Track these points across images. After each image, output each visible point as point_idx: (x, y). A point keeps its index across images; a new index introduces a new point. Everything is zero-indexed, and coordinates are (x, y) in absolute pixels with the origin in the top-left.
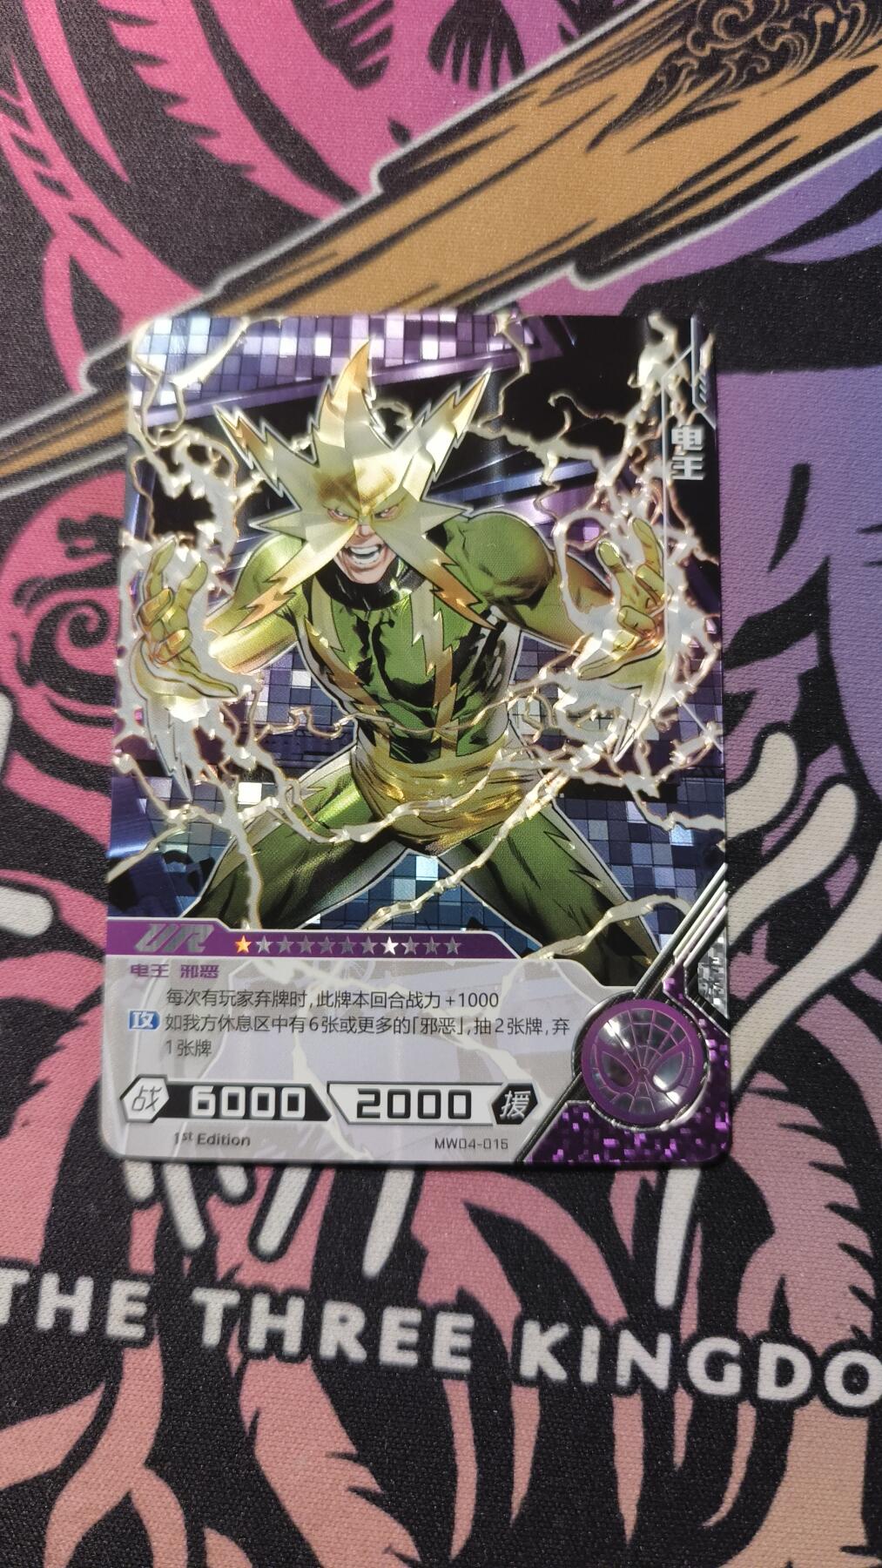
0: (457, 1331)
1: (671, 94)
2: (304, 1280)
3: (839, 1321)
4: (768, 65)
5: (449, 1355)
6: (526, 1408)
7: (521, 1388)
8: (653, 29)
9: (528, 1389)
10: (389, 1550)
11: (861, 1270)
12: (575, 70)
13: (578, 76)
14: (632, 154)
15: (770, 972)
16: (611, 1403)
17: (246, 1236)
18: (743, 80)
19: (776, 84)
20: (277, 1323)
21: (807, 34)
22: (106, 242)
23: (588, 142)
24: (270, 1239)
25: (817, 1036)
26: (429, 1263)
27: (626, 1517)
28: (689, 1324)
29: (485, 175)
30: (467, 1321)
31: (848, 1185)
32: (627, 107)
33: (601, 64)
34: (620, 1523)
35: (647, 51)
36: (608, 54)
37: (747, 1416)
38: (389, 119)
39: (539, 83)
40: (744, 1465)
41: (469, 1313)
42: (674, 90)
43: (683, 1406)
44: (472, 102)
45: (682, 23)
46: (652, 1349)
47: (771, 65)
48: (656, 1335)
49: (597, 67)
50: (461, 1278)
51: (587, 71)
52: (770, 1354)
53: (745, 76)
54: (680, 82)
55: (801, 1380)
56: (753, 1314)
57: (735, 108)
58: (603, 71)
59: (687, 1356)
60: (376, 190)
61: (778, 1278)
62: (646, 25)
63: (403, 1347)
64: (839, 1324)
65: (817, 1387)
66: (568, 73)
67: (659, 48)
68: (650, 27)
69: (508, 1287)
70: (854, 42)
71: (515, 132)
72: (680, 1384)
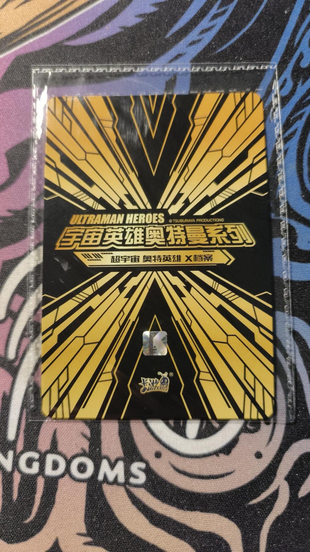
3: (77, 445)
11: (86, 426)
28: (20, 446)
37: (41, 483)
40: (39, 500)
43: (17, 478)
46: (6, 456)
48: (9, 450)
52: (50, 458)
55: (62, 468)
56: (44, 443)
59: (19, 459)
61: (54, 430)
64: (77, 447)
65: (68, 470)
72: (16, 469)
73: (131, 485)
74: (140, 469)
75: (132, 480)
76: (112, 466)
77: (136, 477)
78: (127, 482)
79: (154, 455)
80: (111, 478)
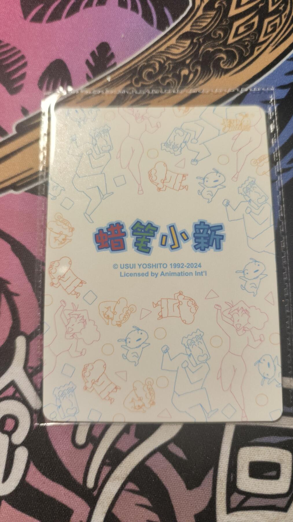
4: (162, 91)
13: (91, 93)
15: (137, 441)
19: (164, 98)
21: (177, 79)
25: (153, 469)
38: (22, 106)
42: (126, 99)
45: (132, 74)
54: (129, 96)
60: (14, 132)
62: (118, 75)
66: (88, 92)
67: (122, 84)
68: (120, 76)
70: (194, 83)
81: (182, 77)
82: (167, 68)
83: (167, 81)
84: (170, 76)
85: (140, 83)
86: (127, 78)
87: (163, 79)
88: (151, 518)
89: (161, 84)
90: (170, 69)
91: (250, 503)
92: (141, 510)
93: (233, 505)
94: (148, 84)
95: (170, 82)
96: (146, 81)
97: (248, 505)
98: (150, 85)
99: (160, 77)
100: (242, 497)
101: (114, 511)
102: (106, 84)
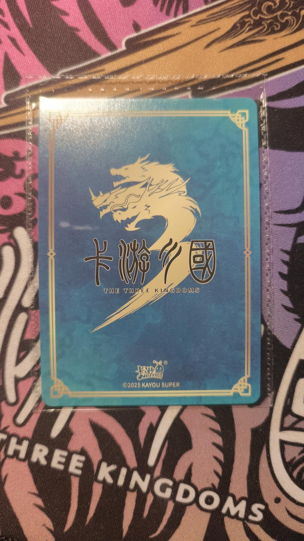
0: (78, 461)
1: (241, 32)
2: (30, 435)
3: (208, 481)
4: (279, 28)
5: (74, 468)
6: (97, 490)
7: (97, 483)
8: (239, 5)
9: (99, 484)
10: (43, 525)
11: (219, 465)
12: (207, 15)
13: (208, 18)
14: (221, 53)
16: (126, 493)
17: (13, 417)
18: (269, 31)
19: (280, 36)
20: (18, 447)
21: (296, 18)
22: (20, 49)
23: (206, 45)
24: (20, 419)
26: (73, 437)
27: (124, 529)
28: (157, 473)
29: (166, 50)
30: (83, 458)
31: (220, 437)
32: (223, 34)
33: (217, 15)
34: (122, 531)
35: (235, 13)
36: (221, 12)
37: (170, 506)
38: (133, 21)
39: (192, 18)
40: (166, 520)
41: (84, 456)
42: (242, 31)
43: (150, 499)
44: (166, 20)
45: (251, 4)
46: (143, 479)
47: (280, 28)
48: (146, 474)
49: (215, 16)
50: (83, 444)
51: (211, 16)
52: (183, 487)
53: (270, 30)
54: (245, 28)
55: (191, 497)
56: (180, 473)
57: (263, 42)
58: (217, 18)
59: (155, 483)
60: (123, 48)
61: (191, 463)
62: (237, 3)
63: (59, 463)
65: (196, 500)
66: (204, 16)
67: (240, 13)
69: (99, 450)
71: (179, 35)
72: (150, 491)
73: (249, 521)
74: (259, 509)
75: (251, 517)
76: (236, 503)
77: (255, 515)
78: (246, 518)
79: (273, 500)
80: (233, 512)
81: (301, 17)
82: (287, 5)
83: (286, 18)
84: (290, 13)
85: (259, 16)
86: (245, 8)
87: (283, 16)
88: (213, 426)
89: (280, 20)
90: (290, 5)
91: (300, 425)
92: (205, 419)
93: (286, 425)
94: (266, 17)
95: (289, 20)
96: (264, 15)
97: (299, 427)
98: (268, 19)
99: (279, 13)
100: (295, 419)
101: (182, 417)
102: (223, 11)
